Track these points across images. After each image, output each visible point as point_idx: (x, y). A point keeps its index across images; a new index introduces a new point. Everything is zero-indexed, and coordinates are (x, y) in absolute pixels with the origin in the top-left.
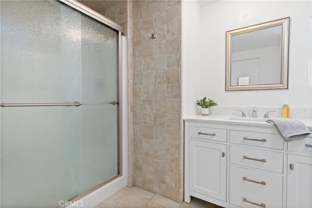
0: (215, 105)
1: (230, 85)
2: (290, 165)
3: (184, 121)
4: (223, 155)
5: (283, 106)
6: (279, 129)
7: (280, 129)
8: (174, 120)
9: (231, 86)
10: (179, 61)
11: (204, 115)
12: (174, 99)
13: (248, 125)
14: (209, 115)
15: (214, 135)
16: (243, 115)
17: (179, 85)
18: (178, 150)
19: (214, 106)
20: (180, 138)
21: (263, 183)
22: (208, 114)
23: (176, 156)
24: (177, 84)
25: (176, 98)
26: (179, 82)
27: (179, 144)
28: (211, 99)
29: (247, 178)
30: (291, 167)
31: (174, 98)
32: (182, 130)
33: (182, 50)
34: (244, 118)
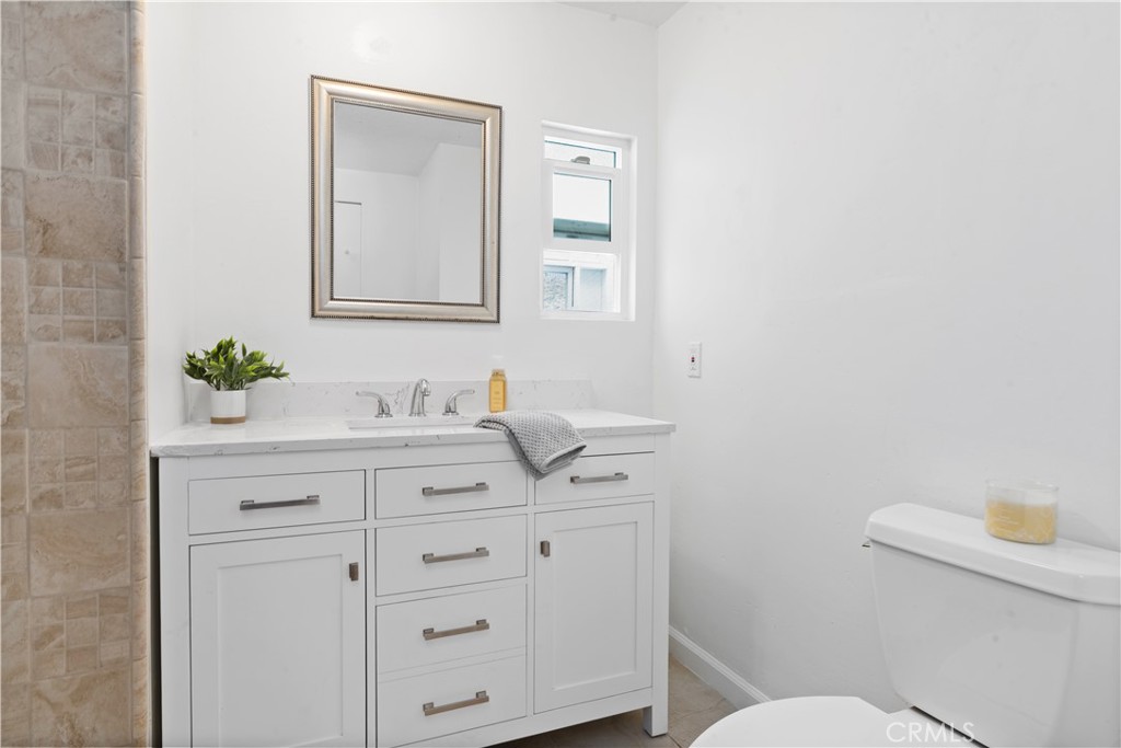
0: (277, 376)
1: (328, 296)
2: (542, 544)
3: (155, 462)
4: (353, 572)
5: (493, 375)
6: (522, 445)
7: (525, 443)
8: (88, 460)
9: (332, 299)
10: (121, 143)
11: (228, 421)
12: (87, 346)
13: (438, 442)
14: (247, 422)
15: (311, 501)
16: (383, 410)
17: (122, 270)
18: (120, 616)
19: (270, 380)
20: (136, 549)
21: (482, 625)
22: (243, 414)
23: (111, 651)
24: (114, 267)
25: (100, 339)
26: (122, 254)
27: (128, 582)
28: (255, 350)
29: (435, 631)
30: (544, 548)
31: (91, 340)
32: (144, 510)
33: (140, 89)
34: (384, 420)
